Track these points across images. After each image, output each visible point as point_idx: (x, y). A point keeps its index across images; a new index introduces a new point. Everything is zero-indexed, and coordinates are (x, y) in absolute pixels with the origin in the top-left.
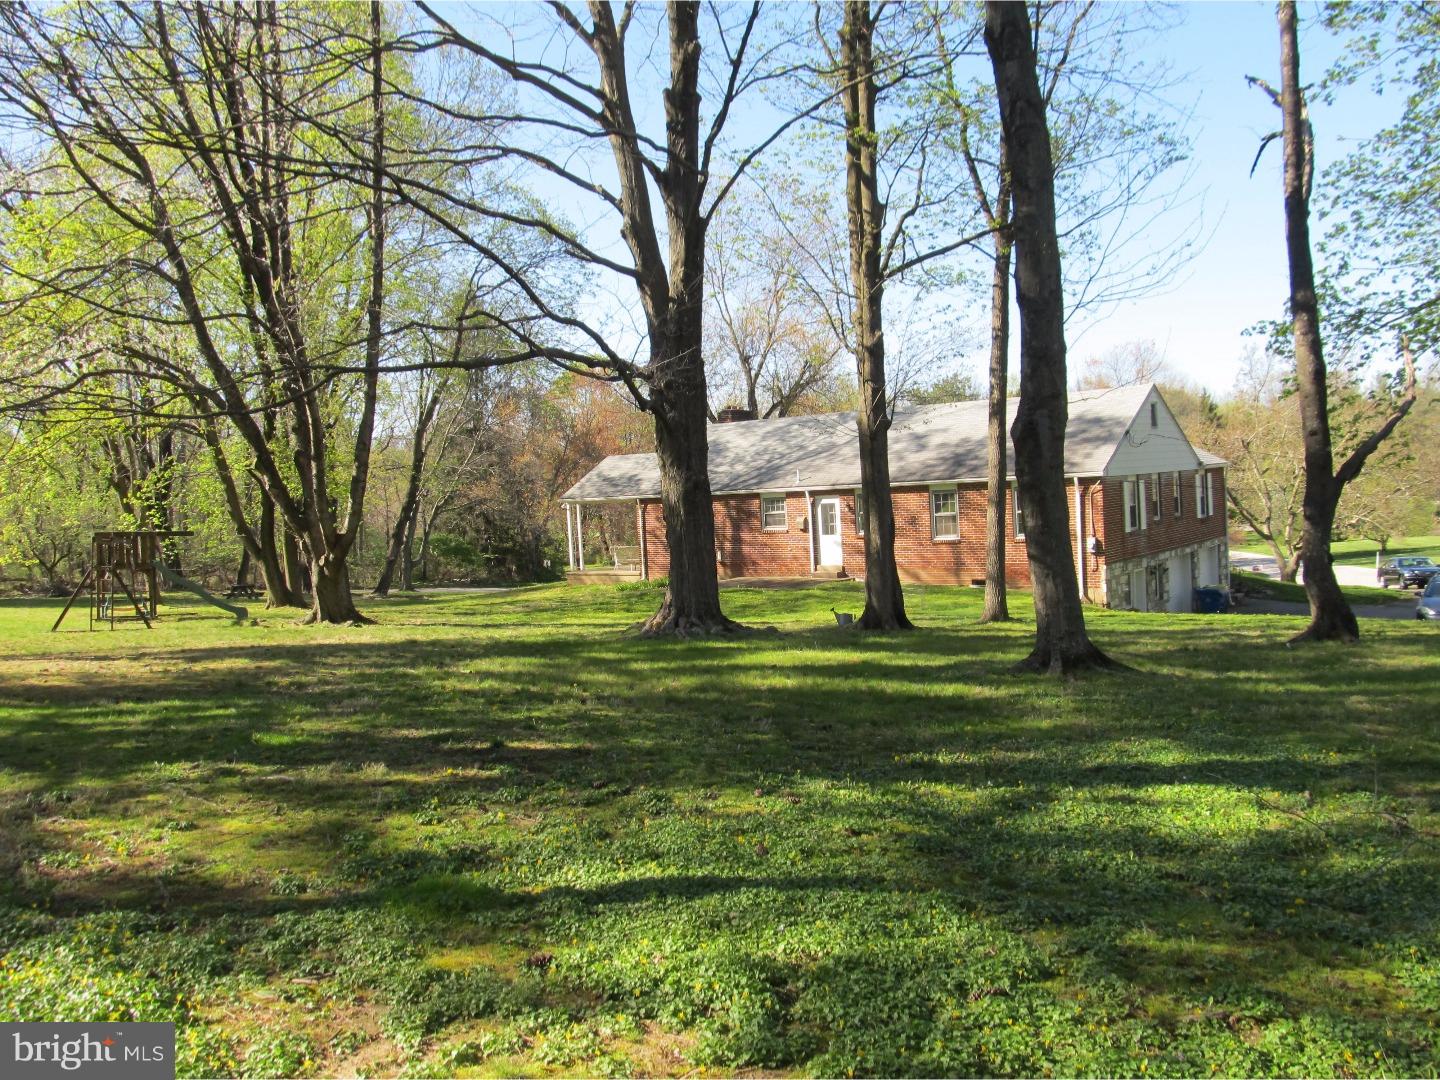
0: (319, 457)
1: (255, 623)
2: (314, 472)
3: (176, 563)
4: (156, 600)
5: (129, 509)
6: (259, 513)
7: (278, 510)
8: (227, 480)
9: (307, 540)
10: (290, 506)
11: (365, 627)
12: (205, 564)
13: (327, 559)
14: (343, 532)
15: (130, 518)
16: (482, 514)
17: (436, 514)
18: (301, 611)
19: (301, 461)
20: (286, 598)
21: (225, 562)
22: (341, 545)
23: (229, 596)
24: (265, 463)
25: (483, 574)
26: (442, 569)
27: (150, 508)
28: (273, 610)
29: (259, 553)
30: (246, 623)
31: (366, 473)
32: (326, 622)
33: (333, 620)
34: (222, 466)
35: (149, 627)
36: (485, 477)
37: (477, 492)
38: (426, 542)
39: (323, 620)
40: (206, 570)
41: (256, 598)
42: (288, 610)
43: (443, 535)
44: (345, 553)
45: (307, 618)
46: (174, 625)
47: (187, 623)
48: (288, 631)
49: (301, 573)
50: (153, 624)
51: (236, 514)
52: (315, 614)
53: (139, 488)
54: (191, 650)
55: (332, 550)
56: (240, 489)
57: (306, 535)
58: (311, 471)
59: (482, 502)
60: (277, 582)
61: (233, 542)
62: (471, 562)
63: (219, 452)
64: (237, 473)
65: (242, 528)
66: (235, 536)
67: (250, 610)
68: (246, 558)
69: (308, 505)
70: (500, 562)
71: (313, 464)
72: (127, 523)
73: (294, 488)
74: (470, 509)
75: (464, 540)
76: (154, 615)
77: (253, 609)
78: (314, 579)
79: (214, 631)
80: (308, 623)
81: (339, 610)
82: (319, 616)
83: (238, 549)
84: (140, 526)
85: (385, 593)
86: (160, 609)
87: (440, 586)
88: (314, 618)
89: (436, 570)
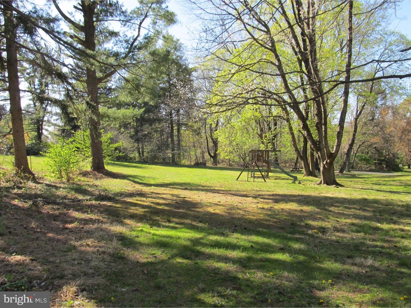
0: (325, 124)
1: (300, 183)
2: (323, 130)
3: (276, 160)
4: (269, 171)
5: (263, 143)
6: (302, 145)
7: (309, 143)
8: (292, 134)
9: (320, 155)
10: (314, 142)
11: (340, 188)
12: (286, 160)
13: (327, 162)
14: (333, 152)
15: (263, 146)
16: (375, 148)
17: (359, 147)
18: (315, 178)
19: (318, 126)
20: (310, 173)
21: (291, 160)
22: (332, 157)
23: (292, 171)
24: (305, 127)
25: (373, 167)
26: (359, 165)
27: (269, 142)
28: (306, 178)
29: (302, 158)
30: (297, 182)
31: (343, 130)
32: (325, 185)
33: (328, 184)
34: (291, 129)
35: (265, 181)
36: (377, 135)
37: (373, 140)
38: (355, 156)
39: (324, 184)
40: (286, 162)
41: (300, 172)
42: (311, 178)
43: (360, 154)
44: (334, 160)
45: (318, 182)
46: (273, 181)
47: (277, 181)
48: (312, 188)
49: (316, 166)
50: (267, 180)
51: (295, 145)
52: (321, 181)
53: (266, 136)
54: (276, 195)
55: (329, 158)
56: (296, 138)
57: (319, 153)
58: (322, 129)
59: (376, 143)
60: (307, 168)
61: (294, 154)
62: (369, 163)
63: (290, 124)
64: (296, 132)
65: (297, 150)
66: (294, 152)
67: (298, 177)
68: (297, 159)
69: (320, 142)
70: (380, 164)
71: (323, 127)
72: (262, 147)
73: (315, 136)
74: (370, 146)
75: (367, 157)
76: (267, 176)
77: (299, 176)
78: (321, 169)
79: (286, 185)
80: (318, 184)
81: (330, 181)
82: (323, 182)
83: (295, 156)
84: (266, 148)
85: (342, 173)
86: (270, 174)
87: (358, 171)
88: (321, 183)
89: (357, 165)
